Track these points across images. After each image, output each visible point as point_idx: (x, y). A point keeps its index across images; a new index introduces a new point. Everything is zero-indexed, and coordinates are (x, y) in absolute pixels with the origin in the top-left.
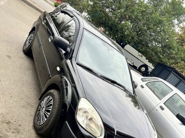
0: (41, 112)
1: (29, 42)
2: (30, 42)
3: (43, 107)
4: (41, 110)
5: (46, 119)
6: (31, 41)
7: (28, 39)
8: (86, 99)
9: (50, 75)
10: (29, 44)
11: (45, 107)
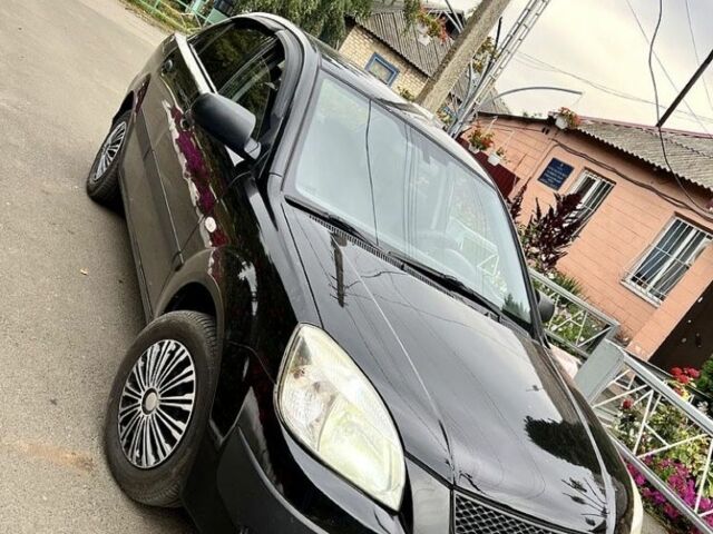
0: (140, 409)
1: (111, 153)
2: (116, 151)
3: (147, 388)
4: (140, 401)
5: (169, 449)
6: (118, 146)
7: (109, 141)
8: (323, 329)
9: (179, 253)
10: (111, 159)
11: (158, 390)
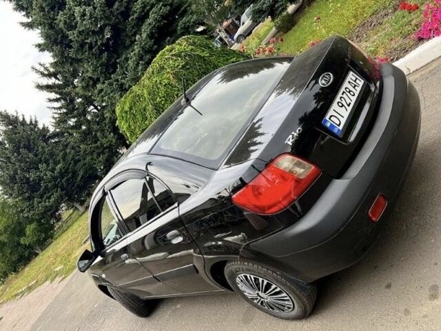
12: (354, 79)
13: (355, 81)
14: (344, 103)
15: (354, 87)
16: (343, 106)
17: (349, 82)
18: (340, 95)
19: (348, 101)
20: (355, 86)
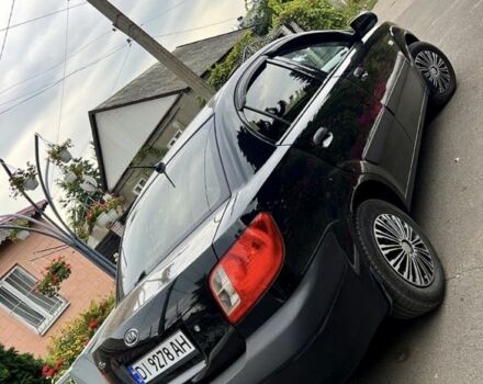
12: (181, 341)
13: (181, 345)
14: (156, 361)
15: (177, 352)
16: (154, 364)
17: (172, 343)
18: (154, 352)
19: (162, 363)
20: (179, 350)
